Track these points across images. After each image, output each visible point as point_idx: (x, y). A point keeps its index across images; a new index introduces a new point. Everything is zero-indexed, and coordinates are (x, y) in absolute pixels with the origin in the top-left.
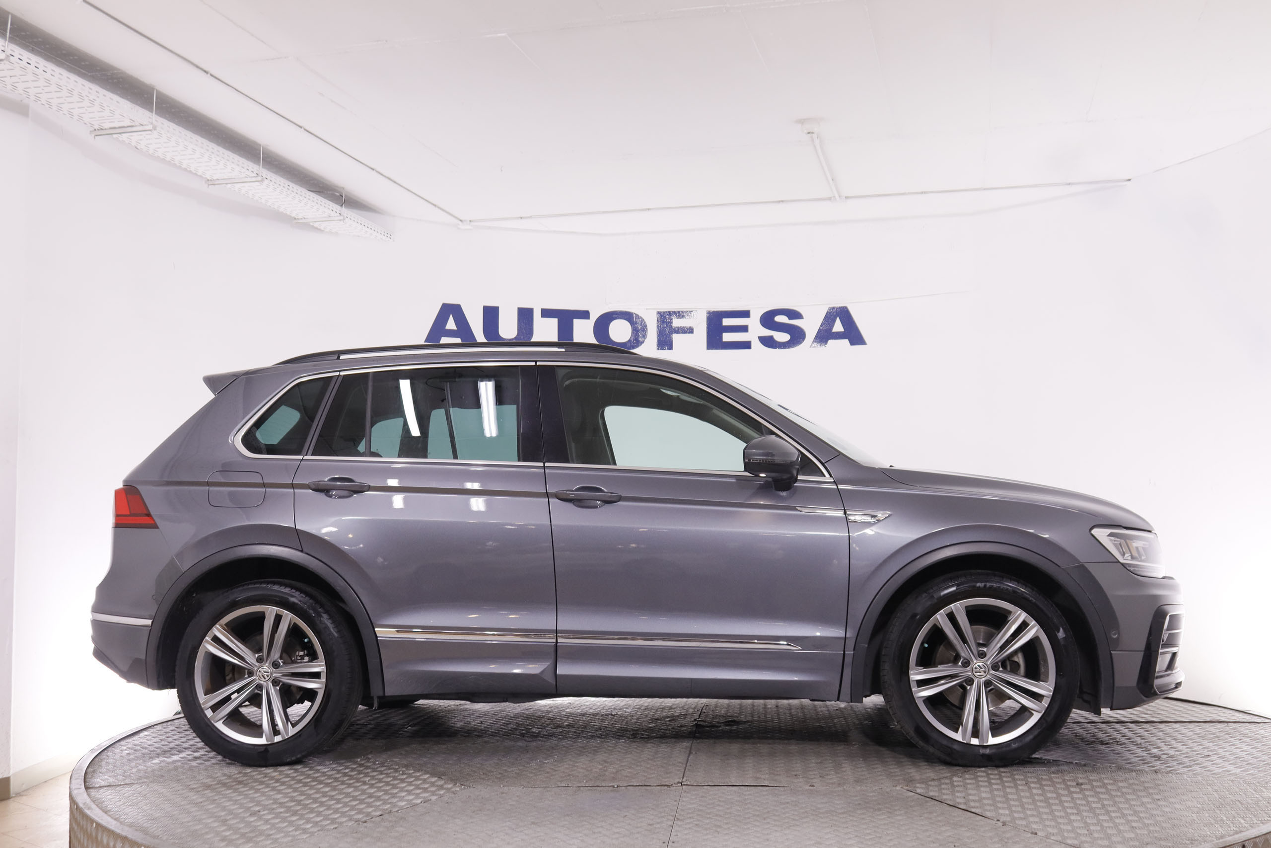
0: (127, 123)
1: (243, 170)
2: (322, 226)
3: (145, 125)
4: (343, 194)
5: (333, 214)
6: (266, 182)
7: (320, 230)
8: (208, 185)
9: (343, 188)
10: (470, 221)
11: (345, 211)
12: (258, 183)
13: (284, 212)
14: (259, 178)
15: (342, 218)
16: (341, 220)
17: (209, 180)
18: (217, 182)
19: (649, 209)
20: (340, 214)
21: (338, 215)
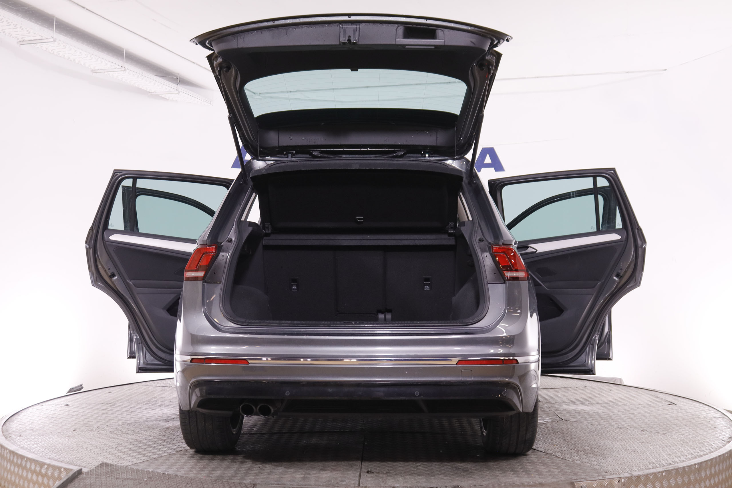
0: (38, 37)
1: (113, 64)
2: (167, 96)
3: (49, 39)
4: (178, 77)
5: (172, 90)
6: (128, 71)
7: (166, 99)
8: (93, 73)
9: (179, 74)
10: (260, 93)
11: (180, 87)
12: (123, 72)
13: (142, 88)
14: (123, 69)
15: (177, 92)
16: (177, 93)
17: (93, 70)
18: (98, 71)
19: (368, 87)
20: (177, 90)
21: (175, 90)
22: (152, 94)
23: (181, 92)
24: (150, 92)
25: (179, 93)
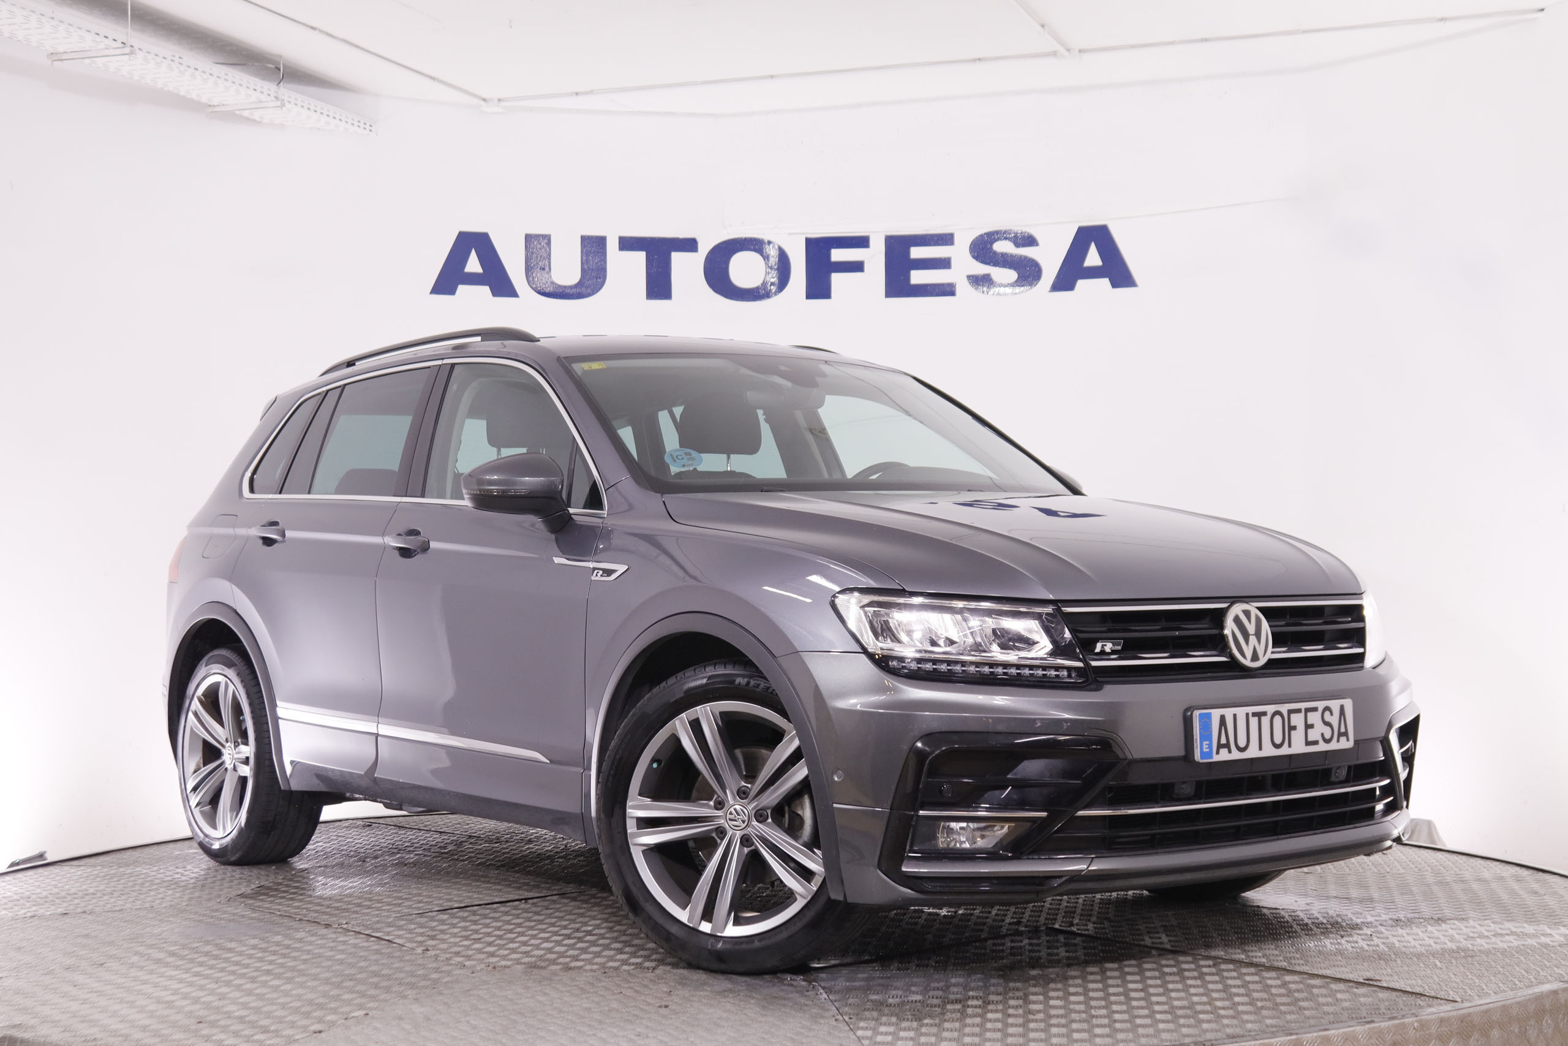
1: (98, 39)
2: (256, 115)
4: (280, 64)
5: (263, 97)
6: (140, 55)
7: (254, 121)
8: (53, 61)
9: (280, 57)
10: (499, 100)
11: (287, 92)
12: (127, 56)
13: (189, 97)
14: (127, 50)
15: (278, 103)
16: (279, 106)
17: (52, 53)
18: (64, 57)
19: (772, 77)
20: (276, 98)
21: (274, 99)
22: (217, 109)
24: (210, 106)
25: (283, 105)
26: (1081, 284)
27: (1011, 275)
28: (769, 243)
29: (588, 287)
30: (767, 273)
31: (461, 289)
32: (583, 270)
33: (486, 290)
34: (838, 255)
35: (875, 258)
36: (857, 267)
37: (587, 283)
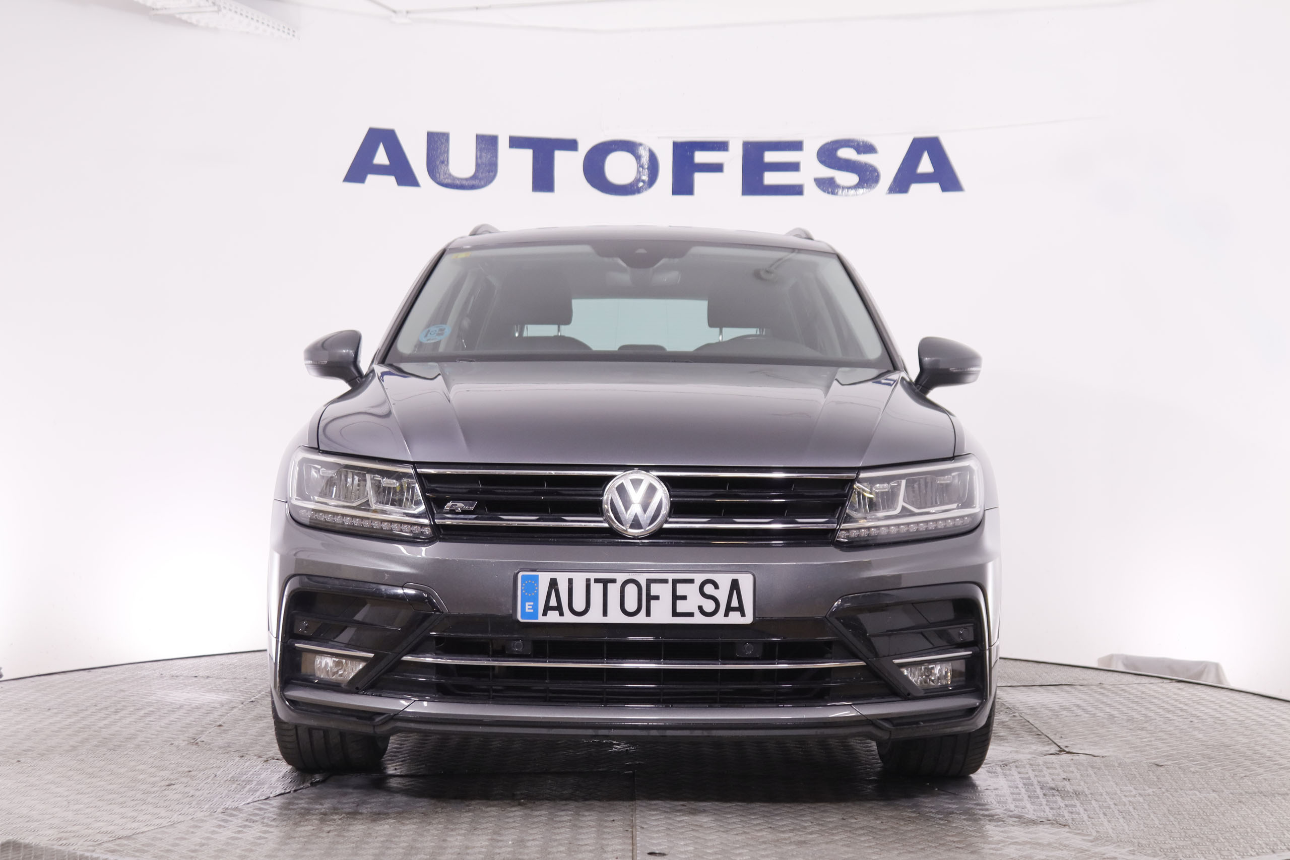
2: (194, 19)
5: (203, 3)
7: (191, 24)
10: (408, 12)
15: (216, 8)
16: (215, 12)
21: (212, 4)
22: (159, 12)
23: (225, 8)
24: (153, 9)
25: (219, 10)
26: (915, 188)
27: (853, 179)
28: (641, 145)
29: (480, 180)
30: (638, 172)
31: (370, 178)
32: (477, 165)
33: (392, 179)
34: (700, 157)
35: (733, 161)
36: (717, 168)
37: (480, 176)
